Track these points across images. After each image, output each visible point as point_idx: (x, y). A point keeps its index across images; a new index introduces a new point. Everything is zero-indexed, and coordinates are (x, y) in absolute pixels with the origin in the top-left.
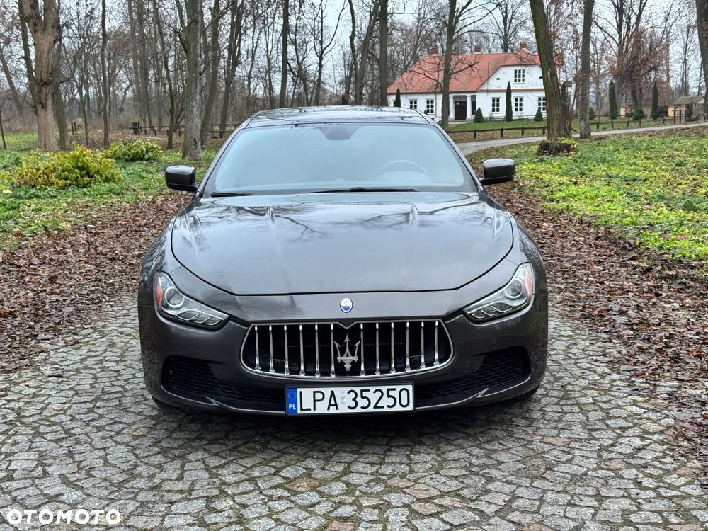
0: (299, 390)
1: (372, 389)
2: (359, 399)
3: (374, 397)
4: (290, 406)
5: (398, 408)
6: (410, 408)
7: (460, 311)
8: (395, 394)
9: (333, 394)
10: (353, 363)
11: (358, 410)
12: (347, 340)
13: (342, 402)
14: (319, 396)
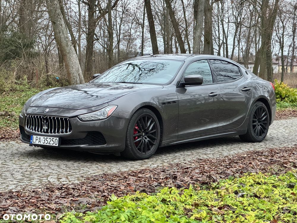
0: (33, 136)
1: (49, 138)
2: (45, 141)
3: (49, 140)
4: (31, 141)
5: (54, 145)
6: (57, 145)
7: (76, 116)
8: (54, 140)
9: (40, 138)
10: (46, 129)
11: (45, 144)
12: (45, 121)
13: (42, 141)
14: (37, 139)
